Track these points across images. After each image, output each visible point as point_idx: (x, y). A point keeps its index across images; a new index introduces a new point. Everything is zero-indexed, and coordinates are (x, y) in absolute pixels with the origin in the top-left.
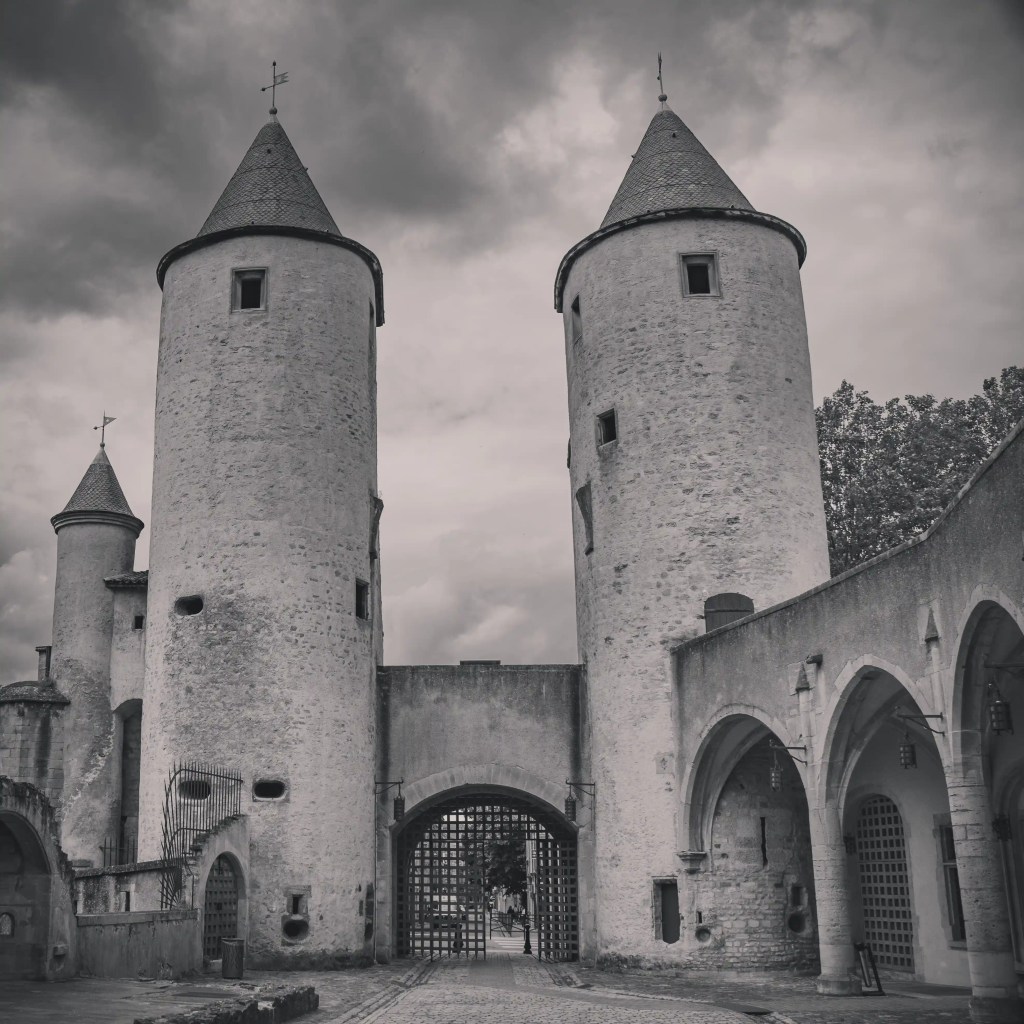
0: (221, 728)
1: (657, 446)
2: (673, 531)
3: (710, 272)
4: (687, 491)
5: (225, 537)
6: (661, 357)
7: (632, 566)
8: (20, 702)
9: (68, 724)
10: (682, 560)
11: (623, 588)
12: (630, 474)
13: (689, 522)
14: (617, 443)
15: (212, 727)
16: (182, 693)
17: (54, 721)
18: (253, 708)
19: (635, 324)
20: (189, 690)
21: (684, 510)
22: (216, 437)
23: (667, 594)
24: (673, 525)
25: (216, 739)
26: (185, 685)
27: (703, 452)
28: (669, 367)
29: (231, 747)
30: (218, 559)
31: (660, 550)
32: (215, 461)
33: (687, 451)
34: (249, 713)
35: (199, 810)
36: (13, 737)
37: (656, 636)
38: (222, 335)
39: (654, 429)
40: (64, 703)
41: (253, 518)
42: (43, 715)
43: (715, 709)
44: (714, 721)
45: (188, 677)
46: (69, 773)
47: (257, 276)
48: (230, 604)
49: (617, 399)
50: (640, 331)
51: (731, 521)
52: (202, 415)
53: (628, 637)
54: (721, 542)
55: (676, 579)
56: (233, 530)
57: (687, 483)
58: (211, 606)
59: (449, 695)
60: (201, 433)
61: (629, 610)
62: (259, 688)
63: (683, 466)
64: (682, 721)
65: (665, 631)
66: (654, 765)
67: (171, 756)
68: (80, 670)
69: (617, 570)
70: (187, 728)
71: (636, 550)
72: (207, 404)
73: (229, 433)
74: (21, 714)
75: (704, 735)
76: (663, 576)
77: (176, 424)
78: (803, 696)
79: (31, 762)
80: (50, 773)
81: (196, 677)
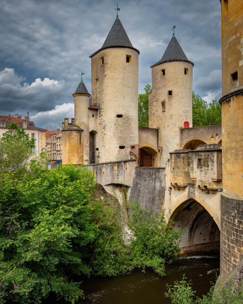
0: (127, 137)
1: (179, 98)
2: (181, 111)
3: (187, 71)
4: (183, 106)
5: (126, 105)
6: (181, 84)
7: (174, 115)
8: (76, 130)
9: (84, 135)
10: (181, 116)
11: (172, 119)
12: (174, 101)
13: (183, 110)
14: (172, 96)
15: (125, 137)
16: (119, 131)
17: (81, 134)
18: (131, 134)
19: (177, 78)
20: (120, 131)
21: (182, 108)
22: (124, 86)
23: (179, 120)
24: (181, 110)
25: (126, 139)
26: (120, 130)
27: (185, 100)
28: (182, 86)
29: (128, 141)
30: (125, 108)
31: (179, 114)
32: (124, 91)
33: (183, 100)
34: (130, 135)
35: (123, 151)
36: (75, 137)
37: (177, 127)
38: (124, 67)
39: (179, 95)
40: (83, 131)
41: (131, 102)
42: (80, 133)
43: (191, 138)
44: (191, 140)
45: (120, 128)
46: (84, 144)
47: (129, 57)
48: (127, 117)
49: (173, 89)
50: (178, 79)
51: (188, 111)
52: (121, 81)
53: (172, 126)
54: (186, 114)
55: (181, 118)
56: (127, 104)
57: (183, 104)
58: (124, 117)
59: (142, 132)
60: (121, 85)
61: (173, 122)
62: (132, 131)
63: (182, 102)
64: (181, 139)
65: (179, 126)
66: (176, 145)
67: (117, 142)
68: (85, 124)
69: (171, 116)
70: (120, 137)
71: (174, 113)
72: (122, 80)
73: (126, 86)
74: (77, 133)
75: (188, 142)
76: (179, 118)
77: (114, 82)
78: (212, 139)
79: (79, 142)
80: (81, 144)
81: (122, 129)
